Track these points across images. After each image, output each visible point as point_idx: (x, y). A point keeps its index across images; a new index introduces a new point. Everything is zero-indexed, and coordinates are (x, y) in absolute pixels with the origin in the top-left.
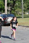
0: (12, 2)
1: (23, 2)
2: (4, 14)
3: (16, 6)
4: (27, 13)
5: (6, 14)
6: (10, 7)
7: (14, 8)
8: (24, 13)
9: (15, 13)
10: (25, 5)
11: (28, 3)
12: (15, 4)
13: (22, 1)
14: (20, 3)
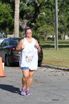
2: (12, 36)
3: (41, 19)
6: (26, 21)
8: (60, 37)
9: (39, 35)
12: (39, 13)
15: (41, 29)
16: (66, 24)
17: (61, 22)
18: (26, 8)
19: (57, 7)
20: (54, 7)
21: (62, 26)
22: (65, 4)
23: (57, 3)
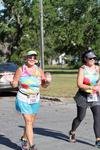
0: (13, 30)
1: (43, 31)
3: (24, 42)
4: (54, 62)
6: (7, 44)
7: (18, 46)
8: (46, 62)
9: (22, 60)
10: (49, 38)
11: (56, 34)
12: (22, 35)
14: (34, 33)
15: (24, 54)
17: (47, 45)
18: (7, 29)
19: (42, 28)
20: (40, 28)
22: (51, 24)
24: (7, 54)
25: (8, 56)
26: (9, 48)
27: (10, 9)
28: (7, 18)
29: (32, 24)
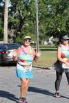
1: (38, 22)
3: (25, 29)
4: (46, 43)
5: (6, 42)
6: (13, 30)
8: (40, 43)
10: (42, 26)
11: (47, 23)
12: (24, 24)
13: (37, 19)
14: (32, 22)
16: (45, 32)
17: (41, 31)
18: (13, 20)
20: (35, 20)
21: (42, 34)
23: (37, 16)
24: (13, 37)
25: (14, 38)
26: (14, 33)
27: (15, 6)
28: (13, 12)
29: (30, 16)
